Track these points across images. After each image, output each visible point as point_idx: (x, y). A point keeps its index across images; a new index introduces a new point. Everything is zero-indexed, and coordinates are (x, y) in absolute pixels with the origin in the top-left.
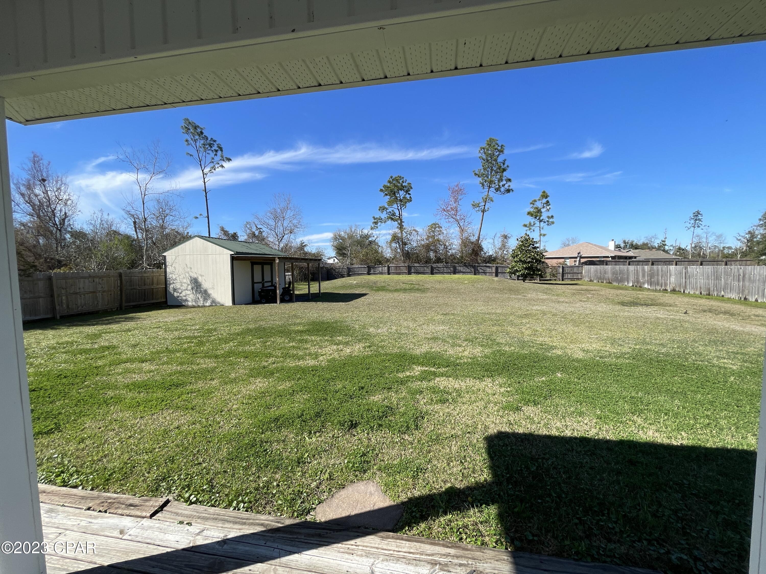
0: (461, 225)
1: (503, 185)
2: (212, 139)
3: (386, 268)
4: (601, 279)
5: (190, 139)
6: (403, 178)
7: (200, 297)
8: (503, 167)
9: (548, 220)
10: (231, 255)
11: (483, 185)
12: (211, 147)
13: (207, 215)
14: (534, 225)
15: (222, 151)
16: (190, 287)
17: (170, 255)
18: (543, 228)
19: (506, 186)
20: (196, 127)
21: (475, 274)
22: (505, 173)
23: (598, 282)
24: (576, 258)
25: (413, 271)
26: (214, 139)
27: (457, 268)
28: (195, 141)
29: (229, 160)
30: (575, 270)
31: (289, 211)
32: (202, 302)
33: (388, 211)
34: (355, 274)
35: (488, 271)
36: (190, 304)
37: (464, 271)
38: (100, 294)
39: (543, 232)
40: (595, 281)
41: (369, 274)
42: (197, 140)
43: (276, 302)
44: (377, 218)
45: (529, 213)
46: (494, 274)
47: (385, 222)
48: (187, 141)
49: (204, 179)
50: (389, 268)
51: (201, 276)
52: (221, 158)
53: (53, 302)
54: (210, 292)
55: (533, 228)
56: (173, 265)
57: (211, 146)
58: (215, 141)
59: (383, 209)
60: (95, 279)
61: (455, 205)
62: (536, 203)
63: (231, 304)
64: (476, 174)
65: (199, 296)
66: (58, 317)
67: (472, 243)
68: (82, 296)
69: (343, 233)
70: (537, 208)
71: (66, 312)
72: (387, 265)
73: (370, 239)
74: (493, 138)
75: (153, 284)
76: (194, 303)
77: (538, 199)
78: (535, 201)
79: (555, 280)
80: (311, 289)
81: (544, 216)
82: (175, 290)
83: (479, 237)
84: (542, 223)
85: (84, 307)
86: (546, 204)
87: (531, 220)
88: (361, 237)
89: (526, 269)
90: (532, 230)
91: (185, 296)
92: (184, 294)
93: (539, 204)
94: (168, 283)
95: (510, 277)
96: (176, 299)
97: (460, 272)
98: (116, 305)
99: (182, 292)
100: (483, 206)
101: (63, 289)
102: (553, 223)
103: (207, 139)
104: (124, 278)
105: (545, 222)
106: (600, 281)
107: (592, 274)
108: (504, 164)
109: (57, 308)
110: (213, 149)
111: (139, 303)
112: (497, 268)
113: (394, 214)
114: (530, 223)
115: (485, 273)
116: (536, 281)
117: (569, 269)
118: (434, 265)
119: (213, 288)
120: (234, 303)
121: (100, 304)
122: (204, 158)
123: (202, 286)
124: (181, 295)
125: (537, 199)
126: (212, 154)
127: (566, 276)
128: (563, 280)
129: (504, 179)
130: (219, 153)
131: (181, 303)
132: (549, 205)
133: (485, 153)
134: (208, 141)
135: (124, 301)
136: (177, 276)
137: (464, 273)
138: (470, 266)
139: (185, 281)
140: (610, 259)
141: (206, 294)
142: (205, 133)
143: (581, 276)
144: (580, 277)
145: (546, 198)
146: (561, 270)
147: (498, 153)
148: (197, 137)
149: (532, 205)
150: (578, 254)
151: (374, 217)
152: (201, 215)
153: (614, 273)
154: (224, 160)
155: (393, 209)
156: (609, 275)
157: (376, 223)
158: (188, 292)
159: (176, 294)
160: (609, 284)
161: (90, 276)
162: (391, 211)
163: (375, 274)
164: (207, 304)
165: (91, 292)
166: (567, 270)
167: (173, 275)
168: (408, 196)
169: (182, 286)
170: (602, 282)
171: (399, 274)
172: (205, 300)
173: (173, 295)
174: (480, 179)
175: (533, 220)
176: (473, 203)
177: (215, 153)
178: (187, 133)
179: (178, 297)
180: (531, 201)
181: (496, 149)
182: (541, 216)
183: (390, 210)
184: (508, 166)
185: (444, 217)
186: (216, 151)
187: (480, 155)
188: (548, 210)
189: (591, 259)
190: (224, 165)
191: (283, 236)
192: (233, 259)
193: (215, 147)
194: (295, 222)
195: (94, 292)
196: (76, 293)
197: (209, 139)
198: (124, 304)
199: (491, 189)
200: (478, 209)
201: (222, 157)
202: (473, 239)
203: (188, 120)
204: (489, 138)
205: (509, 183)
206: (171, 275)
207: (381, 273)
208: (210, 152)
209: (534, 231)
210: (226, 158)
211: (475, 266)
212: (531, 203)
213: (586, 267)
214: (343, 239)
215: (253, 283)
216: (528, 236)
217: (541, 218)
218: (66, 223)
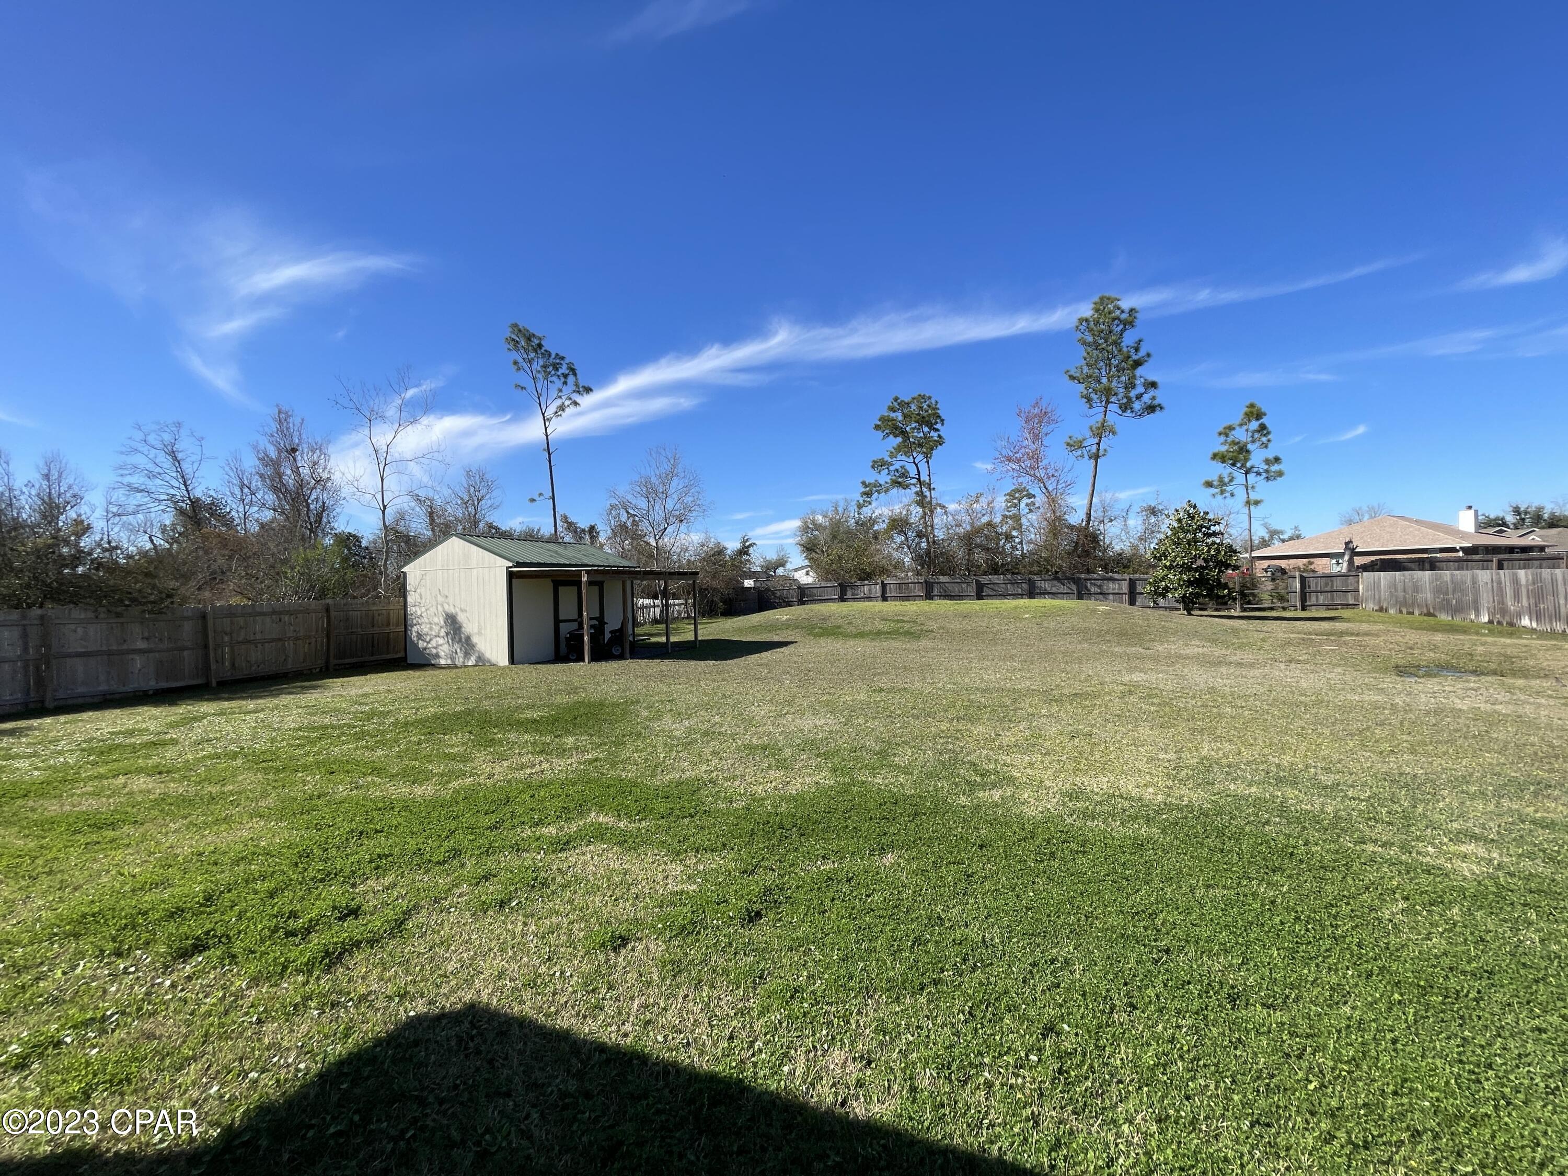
0: (1050, 489)
1: (1139, 397)
2: (557, 355)
3: (878, 587)
4: (1406, 605)
5: (520, 360)
6: (930, 398)
7: (458, 650)
8: (1135, 357)
9: (1266, 467)
10: (508, 568)
11: (1089, 400)
12: (557, 370)
13: (551, 494)
14: (1231, 481)
15: (575, 374)
16: (442, 633)
17: (413, 571)
18: (1253, 487)
19: (1146, 398)
20: (529, 339)
21: (1080, 597)
22: (1139, 371)
23: (1401, 612)
24: (1341, 555)
25: (936, 592)
26: (562, 354)
27: (1038, 584)
28: (530, 362)
29: (588, 390)
30: (1338, 584)
31: (675, 479)
32: (461, 660)
33: (891, 468)
34: (813, 601)
35: (1111, 591)
36: (442, 662)
37: (1054, 590)
38: (291, 643)
39: (1253, 496)
40: (1392, 611)
41: (842, 599)
42: (533, 359)
43: (583, 660)
44: (870, 484)
45: (1215, 456)
46: (1126, 597)
47: (886, 492)
48: (516, 363)
49: (546, 428)
50: (884, 586)
51: (462, 610)
52: (574, 388)
53: (206, 656)
54: (475, 639)
55: (1229, 488)
56: (418, 591)
57: (556, 367)
58: (563, 358)
59: (879, 465)
60: (282, 616)
61: (1033, 447)
62: (1233, 432)
63: (507, 664)
64: (1072, 378)
65: (457, 647)
66: (214, 684)
67: (1071, 527)
68: (259, 645)
69: (820, 517)
70: (1234, 443)
71: (229, 674)
72: (879, 581)
73: (876, 527)
74: (1107, 295)
75: (388, 624)
76: (449, 662)
77: (1238, 423)
78: (1231, 428)
79: (1284, 609)
80: (700, 632)
81: (1257, 458)
82: (420, 636)
83: (1089, 515)
84: (1251, 477)
85: (262, 666)
86: (1258, 431)
87: (1224, 470)
88: (857, 523)
89: (1190, 583)
90: (1228, 495)
91: (435, 648)
92: (433, 643)
93: (1241, 435)
94: (409, 622)
95: (1155, 602)
96: (421, 652)
97: (1044, 594)
98: (319, 662)
99: (431, 640)
100: (1095, 447)
101: (226, 634)
102: (1280, 474)
103: (550, 355)
104: (333, 614)
105: (1259, 474)
106: (1404, 611)
107: (1384, 594)
108: (1137, 350)
109: (213, 667)
110: (559, 373)
111: (362, 659)
112: (1132, 584)
113: (905, 475)
114: (1221, 479)
115: (1104, 594)
116: (1233, 613)
117: (1321, 582)
118: (984, 579)
119: (479, 633)
120: (512, 660)
121: (290, 660)
122: (544, 389)
123: (463, 629)
124: (430, 646)
125: (1236, 421)
126: (559, 383)
127: (1313, 600)
128: (1304, 608)
129: (1138, 382)
130: (571, 379)
131: (430, 660)
132: (1269, 433)
133: (1091, 330)
134: (551, 359)
135: (332, 654)
136: (423, 609)
137: (1054, 595)
138: (1068, 579)
139: (436, 620)
140: (1461, 554)
141: (468, 645)
142: (546, 346)
143: (1356, 598)
144: (1351, 601)
145: (1257, 419)
146: (1298, 585)
147: (1121, 327)
148: (532, 355)
149: (1223, 438)
150: (1347, 544)
151: (864, 483)
152: (541, 494)
153: (1439, 590)
154: (579, 392)
155: (902, 463)
156: (1427, 596)
157: (868, 494)
158: (441, 641)
159: (421, 644)
160: (1426, 618)
161: (274, 612)
162: (898, 467)
163: (854, 599)
164: (470, 663)
165: (273, 640)
166: (1313, 584)
167: (417, 608)
168: (934, 434)
169: (431, 629)
170: (1409, 613)
171: (907, 598)
172: (467, 655)
173: (416, 646)
174: (1081, 388)
175: (1229, 470)
176: (1069, 440)
177: (563, 379)
178: (517, 349)
179: (425, 649)
180: (1221, 429)
181: (1114, 319)
182: (1246, 460)
183: (897, 465)
184: (1149, 355)
185: (1011, 473)
186: (565, 376)
187: (1080, 335)
188: (1265, 446)
189: (1382, 557)
190: (578, 401)
191: (665, 529)
192: (511, 576)
193: (564, 370)
194: (688, 499)
195: (280, 640)
196: (249, 642)
197: (553, 356)
198: (332, 662)
199: (1110, 406)
200: (1079, 452)
201: (577, 385)
202: (1077, 518)
203: (516, 325)
204: (1100, 295)
205: (1152, 392)
206: (414, 609)
207: (869, 598)
208: (554, 379)
209: (1232, 495)
210: (584, 387)
211: (1079, 579)
212: (1220, 434)
213: (1367, 577)
214: (818, 527)
215: (557, 621)
216: (1195, 507)
217: (1248, 465)
218: (325, 520)
